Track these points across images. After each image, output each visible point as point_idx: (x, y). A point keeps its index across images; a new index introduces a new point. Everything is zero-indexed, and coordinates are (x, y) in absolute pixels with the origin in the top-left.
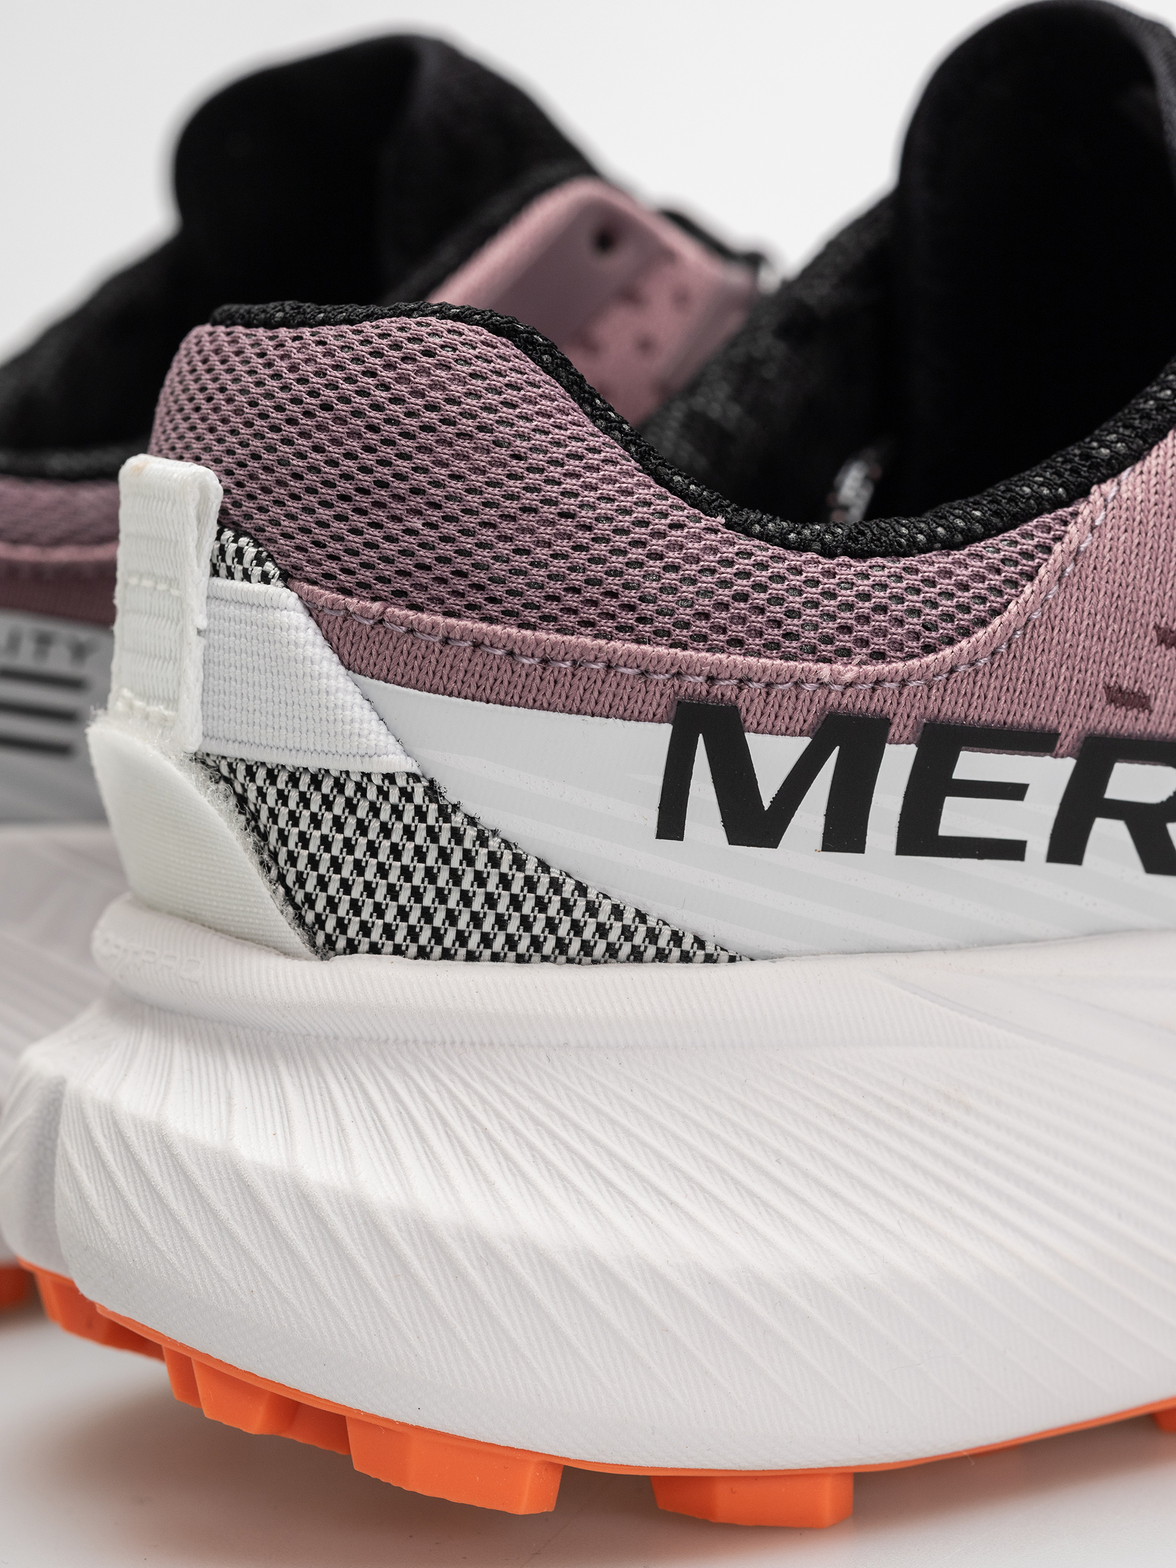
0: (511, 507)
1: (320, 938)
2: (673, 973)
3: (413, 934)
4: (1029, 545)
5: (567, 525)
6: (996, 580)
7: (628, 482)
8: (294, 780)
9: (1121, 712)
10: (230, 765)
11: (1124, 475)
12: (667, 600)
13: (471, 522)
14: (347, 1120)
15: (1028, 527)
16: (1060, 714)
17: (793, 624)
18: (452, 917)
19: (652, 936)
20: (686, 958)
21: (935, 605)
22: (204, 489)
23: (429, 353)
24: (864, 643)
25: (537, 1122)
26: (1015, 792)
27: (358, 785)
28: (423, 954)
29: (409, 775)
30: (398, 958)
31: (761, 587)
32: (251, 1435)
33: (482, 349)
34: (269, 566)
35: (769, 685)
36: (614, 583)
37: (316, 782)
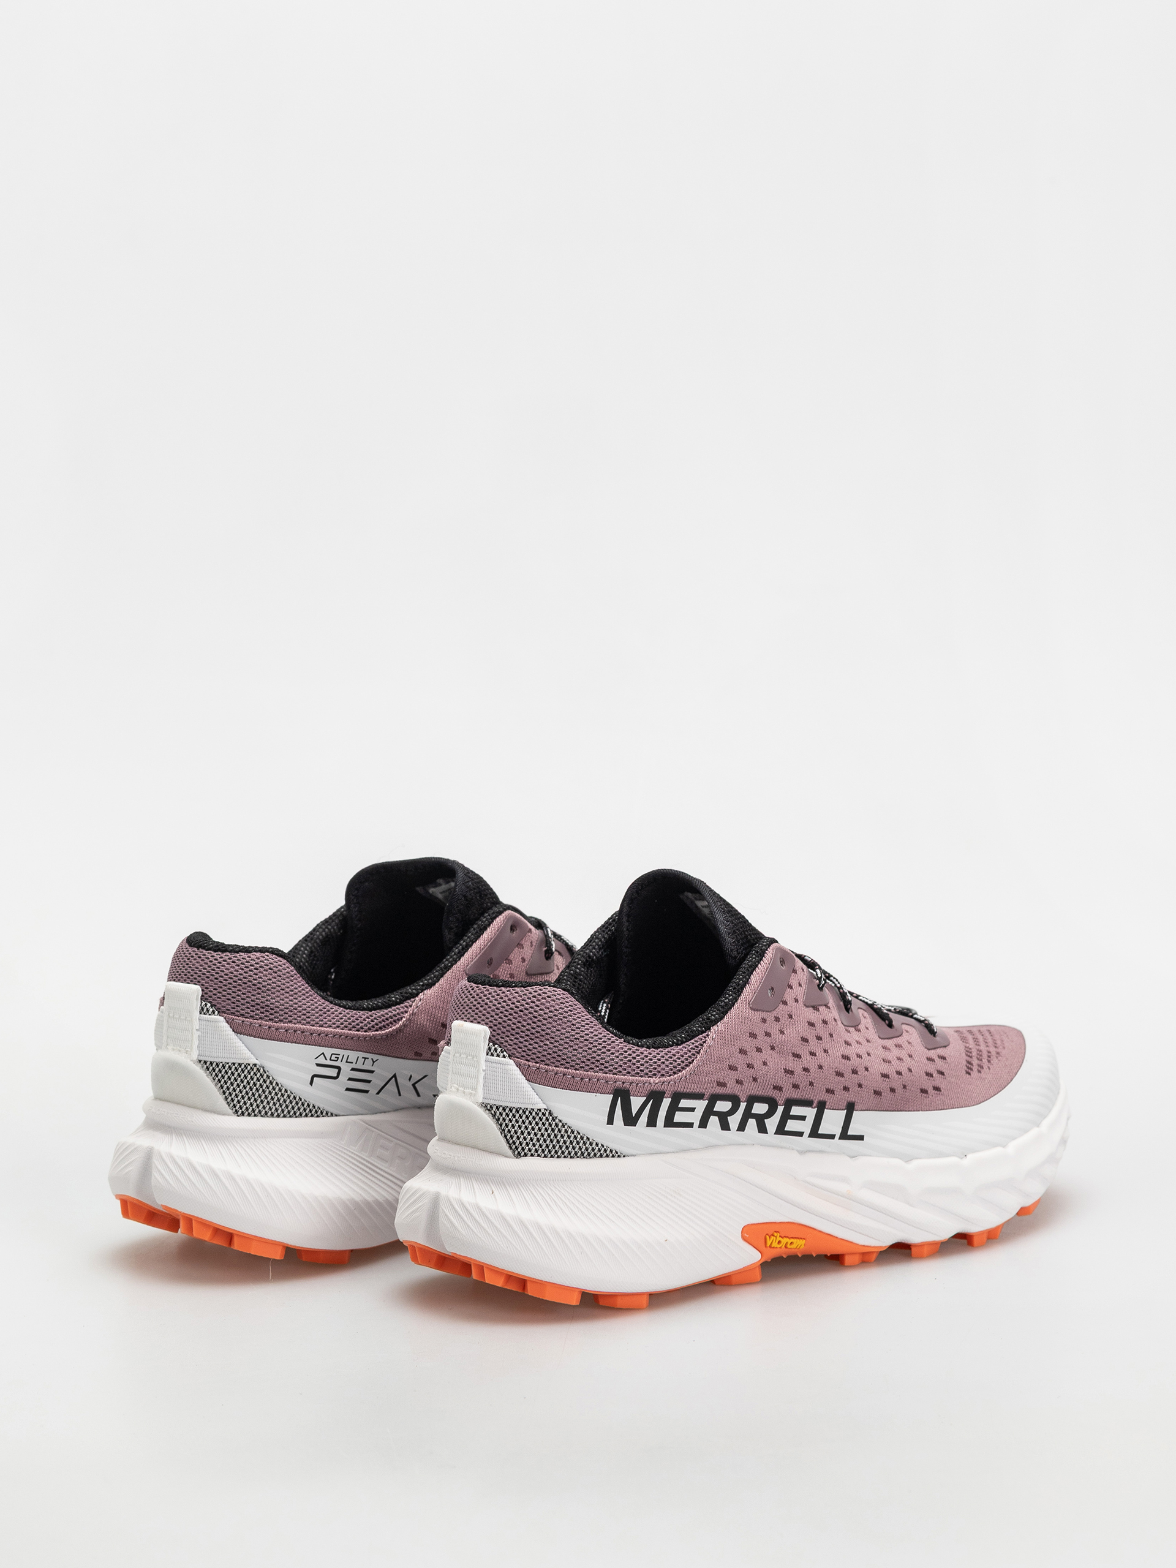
0: (572, 1038)
1: (516, 1152)
2: (610, 1160)
3: (543, 1151)
4: (697, 1044)
5: (586, 1043)
6: (690, 1054)
7: (600, 1031)
8: (511, 1110)
9: (720, 1088)
10: (491, 1106)
11: (719, 1023)
12: (612, 1062)
13: (562, 1042)
14: (529, 1202)
15: (696, 1039)
16: (706, 1089)
17: (642, 1068)
18: (554, 1147)
19: (605, 1151)
20: (613, 1156)
21: (676, 1061)
22: (485, 1032)
23: (549, 997)
24: (659, 1072)
25: (578, 1201)
26: (692, 1110)
27: (530, 1112)
28: (545, 1156)
29: (545, 1109)
30: (539, 1158)
31: (634, 1058)
32: (498, 1287)
33: (553, 993)
34: (505, 1053)
35: (637, 1084)
36: (598, 1058)
37: (517, 1111)
